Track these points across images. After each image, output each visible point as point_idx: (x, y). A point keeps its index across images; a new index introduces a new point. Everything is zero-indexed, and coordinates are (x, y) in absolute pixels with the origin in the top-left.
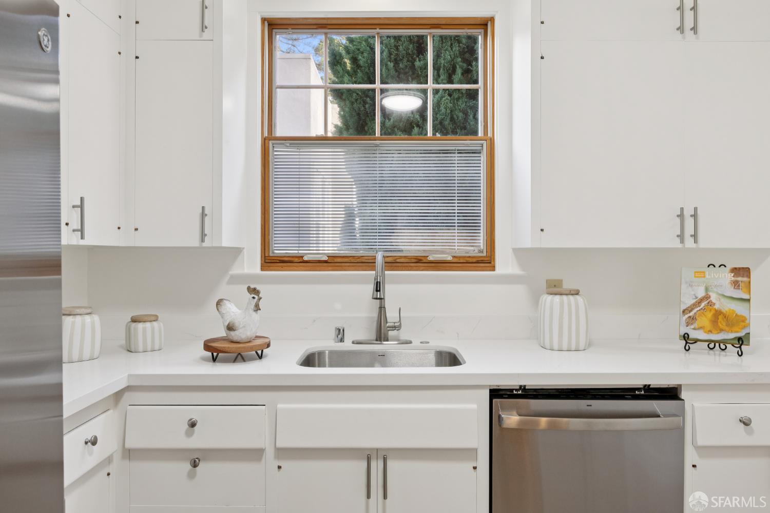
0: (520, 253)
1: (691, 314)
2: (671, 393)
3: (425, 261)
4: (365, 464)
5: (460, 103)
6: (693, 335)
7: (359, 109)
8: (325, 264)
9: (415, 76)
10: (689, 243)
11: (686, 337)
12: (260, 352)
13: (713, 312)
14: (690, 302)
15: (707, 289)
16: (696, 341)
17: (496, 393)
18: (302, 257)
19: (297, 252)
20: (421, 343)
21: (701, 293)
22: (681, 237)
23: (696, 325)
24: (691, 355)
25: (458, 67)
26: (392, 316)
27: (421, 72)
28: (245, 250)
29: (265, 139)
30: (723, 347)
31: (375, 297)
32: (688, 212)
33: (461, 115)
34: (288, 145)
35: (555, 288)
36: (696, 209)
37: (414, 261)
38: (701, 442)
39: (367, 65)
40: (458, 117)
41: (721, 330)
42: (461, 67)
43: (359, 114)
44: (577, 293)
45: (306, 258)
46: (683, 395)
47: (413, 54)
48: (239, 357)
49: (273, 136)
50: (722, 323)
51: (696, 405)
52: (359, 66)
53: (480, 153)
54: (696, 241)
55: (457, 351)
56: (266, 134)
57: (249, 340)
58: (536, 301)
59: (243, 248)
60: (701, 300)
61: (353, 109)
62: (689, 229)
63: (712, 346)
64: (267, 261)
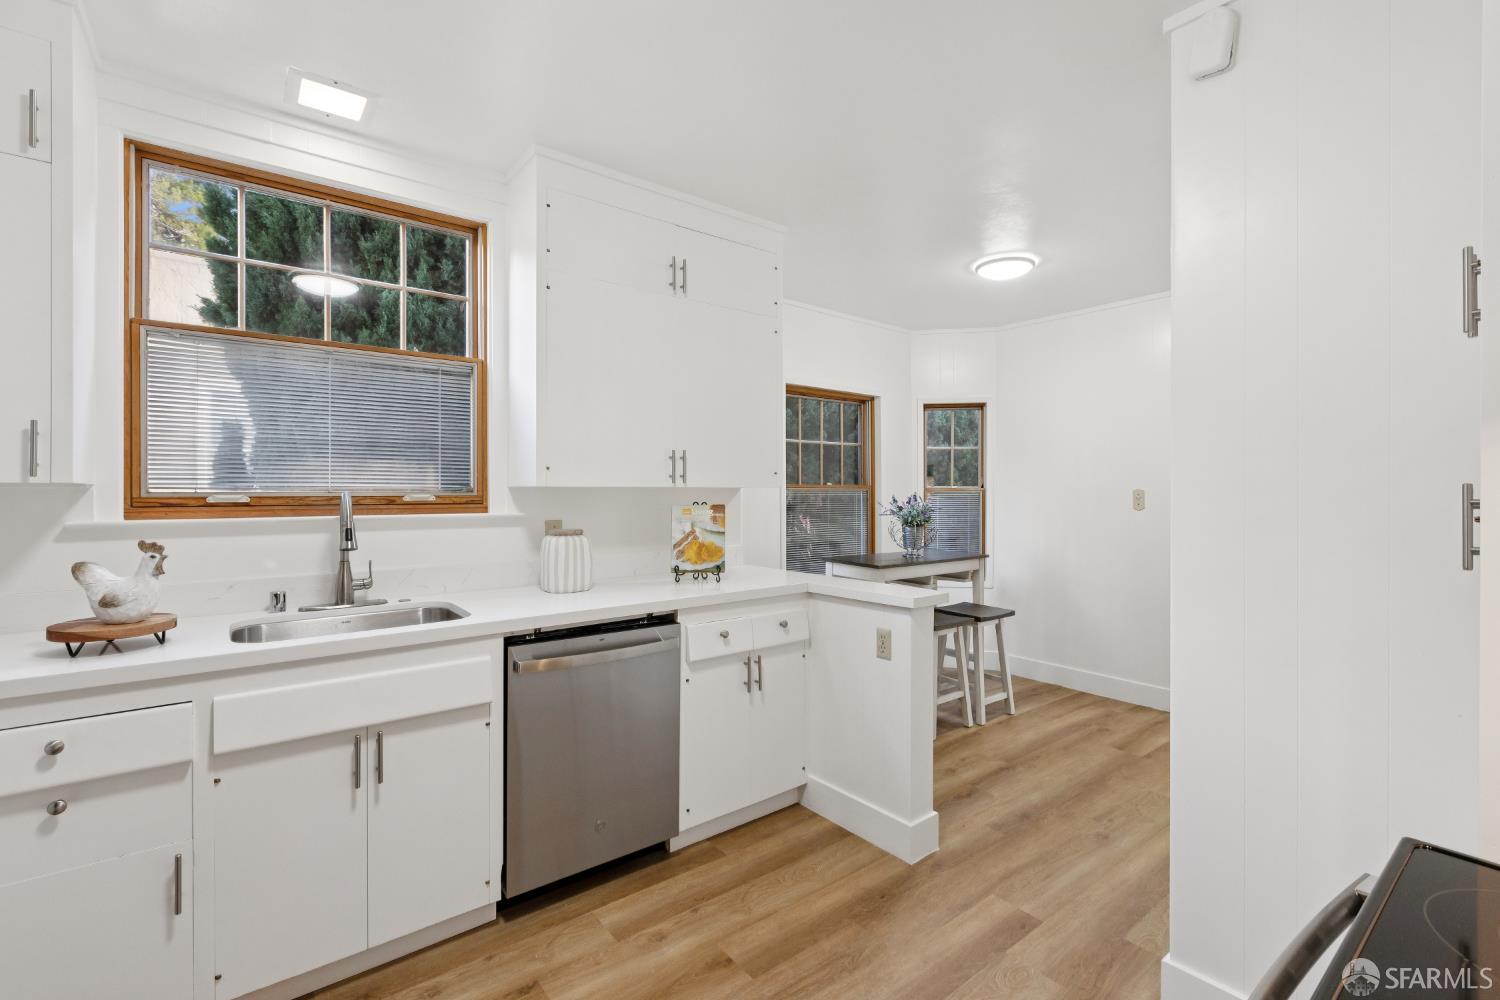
0: (519, 493)
1: (681, 548)
2: (668, 619)
3: (399, 501)
4: (351, 749)
5: (425, 306)
6: (683, 567)
7: (267, 289)
8: (247, 508)
9: (358, 258)
10: (679, 482)
11: (676, 570)
12: (160, 634)
13: (697, 545)
14: (678, 536)
15: (692, 525)
16: (684, 572)
17: (511, 641)
18: (205, 498)
19: (193, 491)
20: (400, 601)
21: (688, 529)
22: (673, 477)
23: (684, 558)
24: (681, 586)
25: (422, 260)
26: (358, 570)
27: (369, 256)
28: (94, 490)
29: (131, 321)
30: (705, 576)
31: (344, 547)
32: (678, 455)
33: (426, 321)
34: (178, 336)
35: (554, 528)
36: (684, 452)
37: (383, 502)
38: (693, 658)
39: (277, 228)
40: (423, 324)
41: (704, 561)
42: (427, 262)
43: (266, 296)
44: (579, 533)
45: (210, 500)
46: (679, 619)
47: (356, 229)
48: (111, 646)
49: (144, 317)
50: (704, 555)
51: (689, 626)
52: (263, 226)
53: (469, 376)
54: (684, 481)
55: (451, 605)
56: (132, 315)
57: (139, 619)
58: (537, 546)
59: (91, 486)
60: (688, 535)
61: (256, 286)
62: (679, 471)
63: (696, 576)
64: (134, 504)
